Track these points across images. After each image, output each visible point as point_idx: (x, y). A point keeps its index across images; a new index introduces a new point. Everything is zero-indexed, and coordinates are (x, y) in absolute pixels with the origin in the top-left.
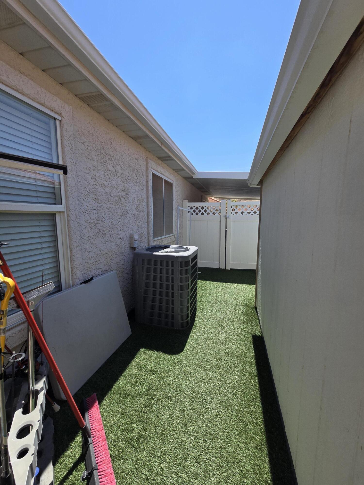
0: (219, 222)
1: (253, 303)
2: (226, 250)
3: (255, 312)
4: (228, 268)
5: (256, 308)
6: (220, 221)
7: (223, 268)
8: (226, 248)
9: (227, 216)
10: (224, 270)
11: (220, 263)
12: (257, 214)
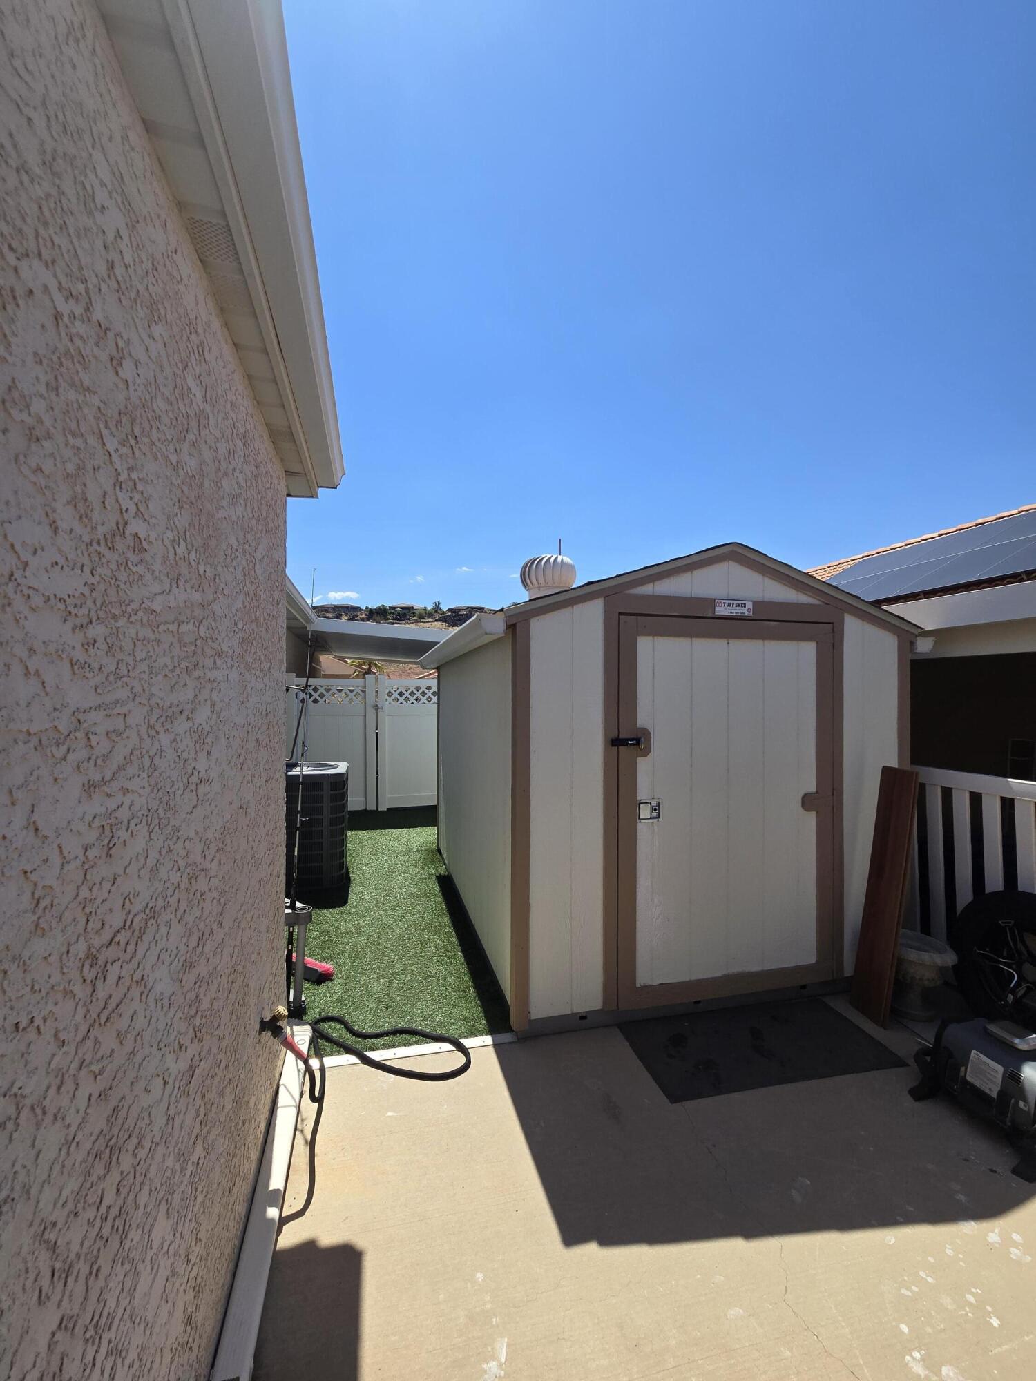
0: (362, 718)
1: (435, 846)
2: (377, 777)
3: (438, 855)
4: (382, 808)
5: (439, 851)
6: (365, 716)
7: (372, 809)
8: (377, 773)
9: (379, 706)
10: (376, 812)
11: (366, 798)
12: (432, 702)
